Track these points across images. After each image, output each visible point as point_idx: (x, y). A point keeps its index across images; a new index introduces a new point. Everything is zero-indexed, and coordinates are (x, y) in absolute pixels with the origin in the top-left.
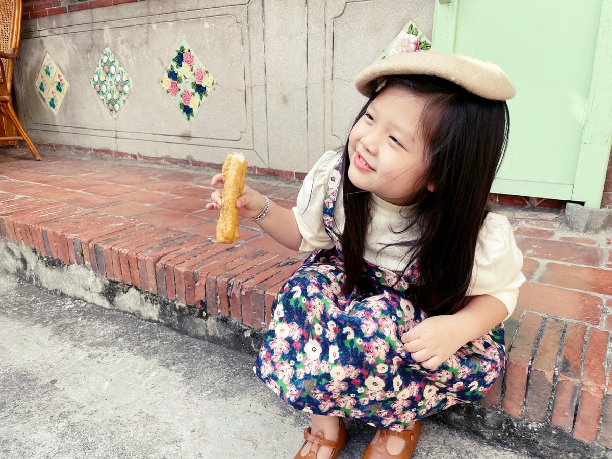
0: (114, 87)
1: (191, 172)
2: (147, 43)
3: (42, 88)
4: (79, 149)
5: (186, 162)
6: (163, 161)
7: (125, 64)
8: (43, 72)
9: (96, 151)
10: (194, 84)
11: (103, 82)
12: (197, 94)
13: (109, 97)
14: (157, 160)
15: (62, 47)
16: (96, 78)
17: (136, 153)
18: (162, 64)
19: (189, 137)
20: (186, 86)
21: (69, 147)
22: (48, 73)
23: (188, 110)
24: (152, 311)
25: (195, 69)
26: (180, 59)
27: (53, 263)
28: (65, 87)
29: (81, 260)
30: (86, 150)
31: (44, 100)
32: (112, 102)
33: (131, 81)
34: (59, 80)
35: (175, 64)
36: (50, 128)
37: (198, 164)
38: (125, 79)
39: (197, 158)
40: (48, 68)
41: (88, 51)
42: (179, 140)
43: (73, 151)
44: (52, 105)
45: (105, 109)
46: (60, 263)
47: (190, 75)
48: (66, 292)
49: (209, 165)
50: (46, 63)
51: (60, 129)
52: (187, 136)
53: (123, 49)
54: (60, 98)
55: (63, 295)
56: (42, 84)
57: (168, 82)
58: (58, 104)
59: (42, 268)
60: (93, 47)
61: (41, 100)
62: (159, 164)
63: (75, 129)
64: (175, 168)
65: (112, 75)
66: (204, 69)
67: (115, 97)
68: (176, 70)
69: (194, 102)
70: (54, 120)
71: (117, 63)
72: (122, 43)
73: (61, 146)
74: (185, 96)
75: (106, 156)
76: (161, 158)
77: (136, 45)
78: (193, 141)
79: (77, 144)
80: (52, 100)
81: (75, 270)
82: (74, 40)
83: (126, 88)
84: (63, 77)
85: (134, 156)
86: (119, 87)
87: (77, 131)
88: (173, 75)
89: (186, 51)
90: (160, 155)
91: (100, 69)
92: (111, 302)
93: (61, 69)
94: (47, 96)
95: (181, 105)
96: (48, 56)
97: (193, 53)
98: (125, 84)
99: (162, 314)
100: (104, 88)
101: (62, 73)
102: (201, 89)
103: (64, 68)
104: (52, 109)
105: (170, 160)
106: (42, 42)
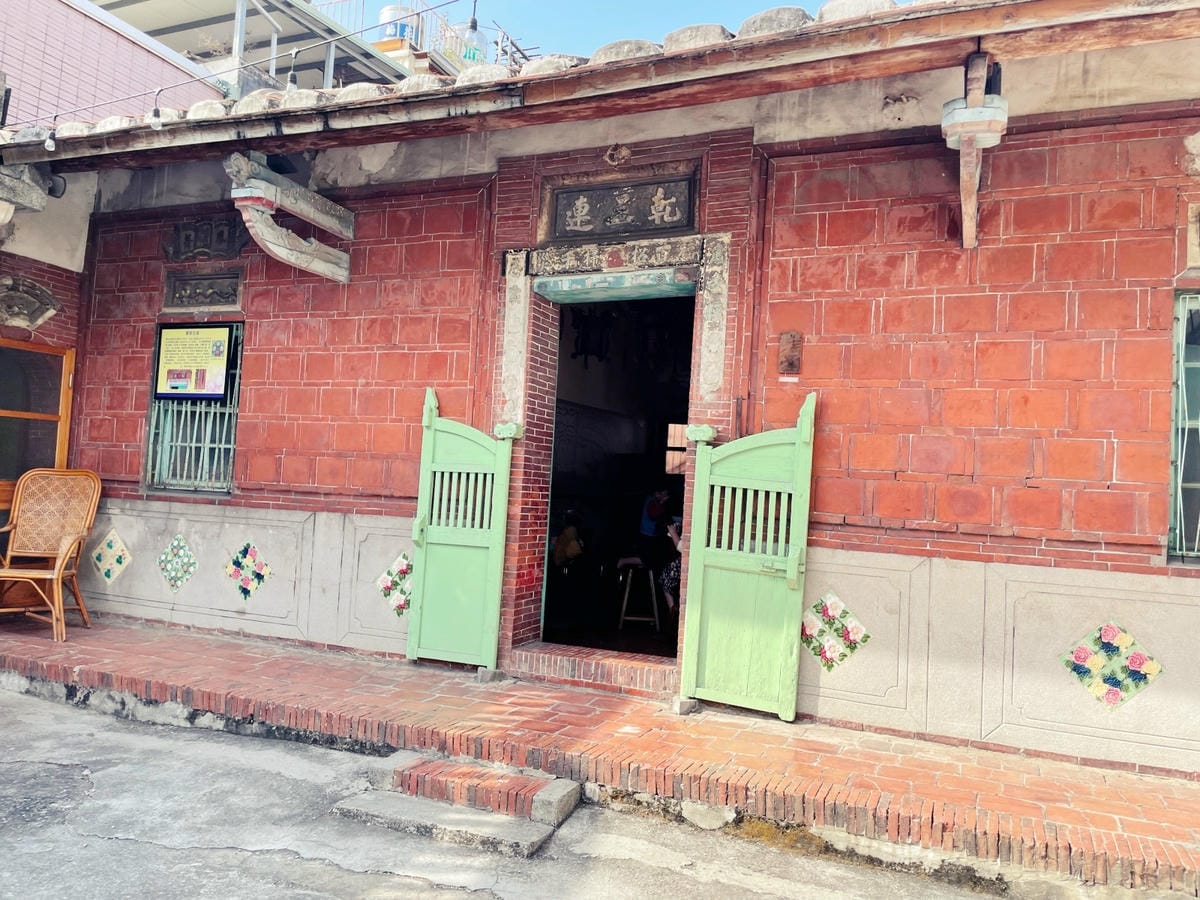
0: (179, 566)
1: (241, 642)
2: (218, 537)
3: (99, 558)
4: (129, 617)
5: (238, 633)
6: (216, 632)
7: (195, 550)
8: (104, 545)
9: (147, 620)
10: (254, 572)
11: (169, 561)
12: (256, 580)
13: (173, 574)
14: (210, 631)
15: (131, 526)
16: (163, 557)
17: (190, 624)
18: (229, 554)
19: (244, 613)
20: (247, 573)
21: (117, 616)
22: (110, 546)
23: (246, 592)
24: (220, 724)
25: (257, 562)
26: (245, 552)
27: (149, 702)
28: (126, 562)
29: (174, 698)
30: (136, 619)
31: (99, 569)
32: (175, 579)
33: (197, 564)
34: (121, 554)
35: (240, 556)
36: (99, 596)
37: (247, 636)
38: (191, 561)
39: (247, 631)
40: (111, 542)
41: (159, 534)
42: (235, 615)
43: (120, 621)
44: (108, 574)
45: (166, 585)
46: (156, 702)
47: (251, 564)
48: (156, 721)
49: (259, 637)
50: (109, 537)
51: (110, 598)
52: (243, 613)
53: (194, 538)
54: (117, 570)
55: (154, 724)
56: (100, 555)
57: (232, 568)
58: (114, 575)
59: (140, 706)
60: (166, 532)
61: (95, 569)
62: (212, 634)
63: (129, 599)
64: (227, 638)
65: (180, 557)
66: (264, 562)
67: (179, 575)
68: (240, 560)
69: (252, 586)
70: (105, 589)
71: (187, 548)
72: (196, 532)
73: (109, 614)
74: (246, 580)
75: (157, 625)
76: (214, 630)
77: (208, 536)
78: (247, 616)
79: (127, 613)
80: (109, 571)
81: (169, 705)
82: (146, 523)
83: (191, 569)
84: (126, 552)
85: (188, 627)
86: (185, 567)
87: (129, 601)
88: (237, 564)
89: (252, 547)
90: (213, 627)
91: (169, 550)
92: (192, 723)
93: (125, 544)
94: (104, 566)
95: (241, 587)
96: (113, 532)
97: (256, 549)
98: (191, 565)
99: (226, 726)
100: (169, 566)
101: (126, 547)
102: (259, 577)
103: (130, 544)
104: (106, 579)
105: (223, 632)
106: (109, 519)
